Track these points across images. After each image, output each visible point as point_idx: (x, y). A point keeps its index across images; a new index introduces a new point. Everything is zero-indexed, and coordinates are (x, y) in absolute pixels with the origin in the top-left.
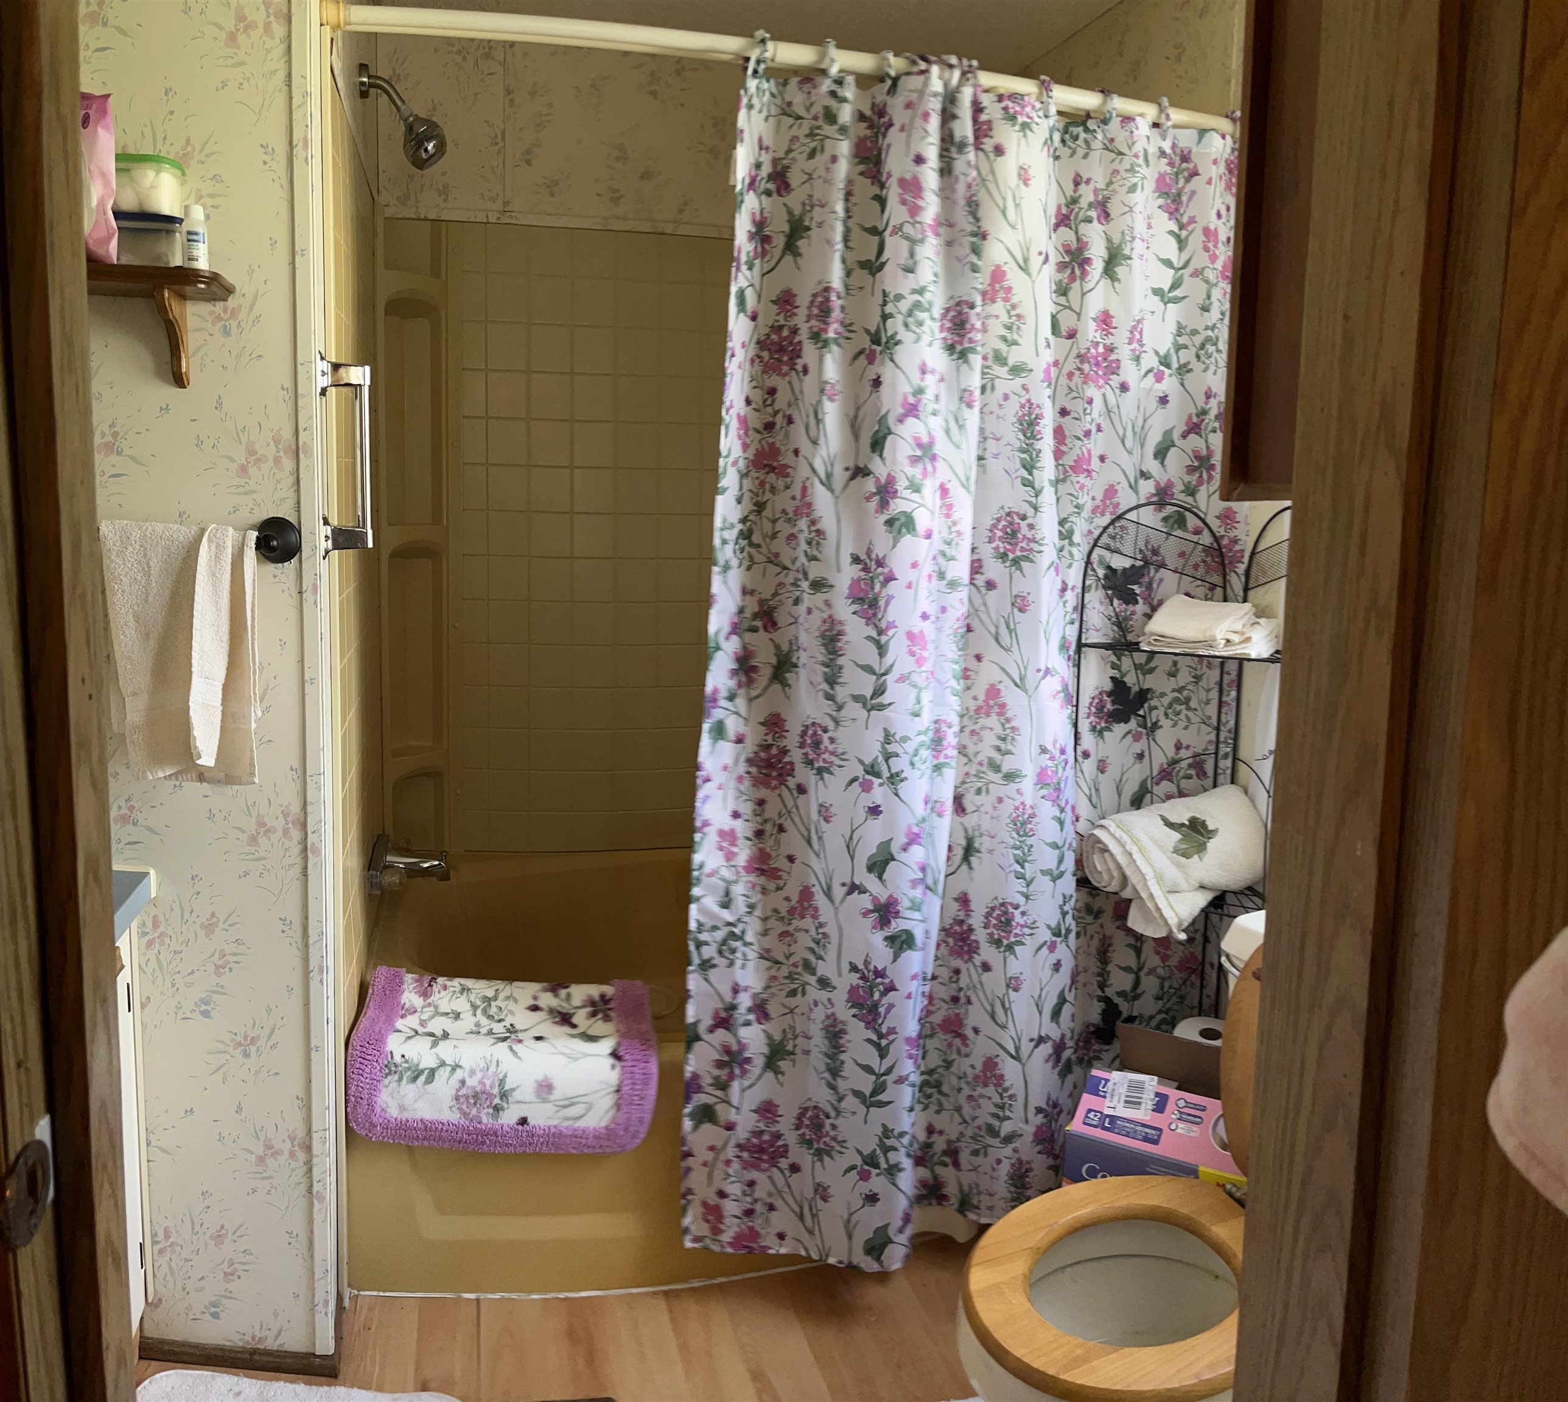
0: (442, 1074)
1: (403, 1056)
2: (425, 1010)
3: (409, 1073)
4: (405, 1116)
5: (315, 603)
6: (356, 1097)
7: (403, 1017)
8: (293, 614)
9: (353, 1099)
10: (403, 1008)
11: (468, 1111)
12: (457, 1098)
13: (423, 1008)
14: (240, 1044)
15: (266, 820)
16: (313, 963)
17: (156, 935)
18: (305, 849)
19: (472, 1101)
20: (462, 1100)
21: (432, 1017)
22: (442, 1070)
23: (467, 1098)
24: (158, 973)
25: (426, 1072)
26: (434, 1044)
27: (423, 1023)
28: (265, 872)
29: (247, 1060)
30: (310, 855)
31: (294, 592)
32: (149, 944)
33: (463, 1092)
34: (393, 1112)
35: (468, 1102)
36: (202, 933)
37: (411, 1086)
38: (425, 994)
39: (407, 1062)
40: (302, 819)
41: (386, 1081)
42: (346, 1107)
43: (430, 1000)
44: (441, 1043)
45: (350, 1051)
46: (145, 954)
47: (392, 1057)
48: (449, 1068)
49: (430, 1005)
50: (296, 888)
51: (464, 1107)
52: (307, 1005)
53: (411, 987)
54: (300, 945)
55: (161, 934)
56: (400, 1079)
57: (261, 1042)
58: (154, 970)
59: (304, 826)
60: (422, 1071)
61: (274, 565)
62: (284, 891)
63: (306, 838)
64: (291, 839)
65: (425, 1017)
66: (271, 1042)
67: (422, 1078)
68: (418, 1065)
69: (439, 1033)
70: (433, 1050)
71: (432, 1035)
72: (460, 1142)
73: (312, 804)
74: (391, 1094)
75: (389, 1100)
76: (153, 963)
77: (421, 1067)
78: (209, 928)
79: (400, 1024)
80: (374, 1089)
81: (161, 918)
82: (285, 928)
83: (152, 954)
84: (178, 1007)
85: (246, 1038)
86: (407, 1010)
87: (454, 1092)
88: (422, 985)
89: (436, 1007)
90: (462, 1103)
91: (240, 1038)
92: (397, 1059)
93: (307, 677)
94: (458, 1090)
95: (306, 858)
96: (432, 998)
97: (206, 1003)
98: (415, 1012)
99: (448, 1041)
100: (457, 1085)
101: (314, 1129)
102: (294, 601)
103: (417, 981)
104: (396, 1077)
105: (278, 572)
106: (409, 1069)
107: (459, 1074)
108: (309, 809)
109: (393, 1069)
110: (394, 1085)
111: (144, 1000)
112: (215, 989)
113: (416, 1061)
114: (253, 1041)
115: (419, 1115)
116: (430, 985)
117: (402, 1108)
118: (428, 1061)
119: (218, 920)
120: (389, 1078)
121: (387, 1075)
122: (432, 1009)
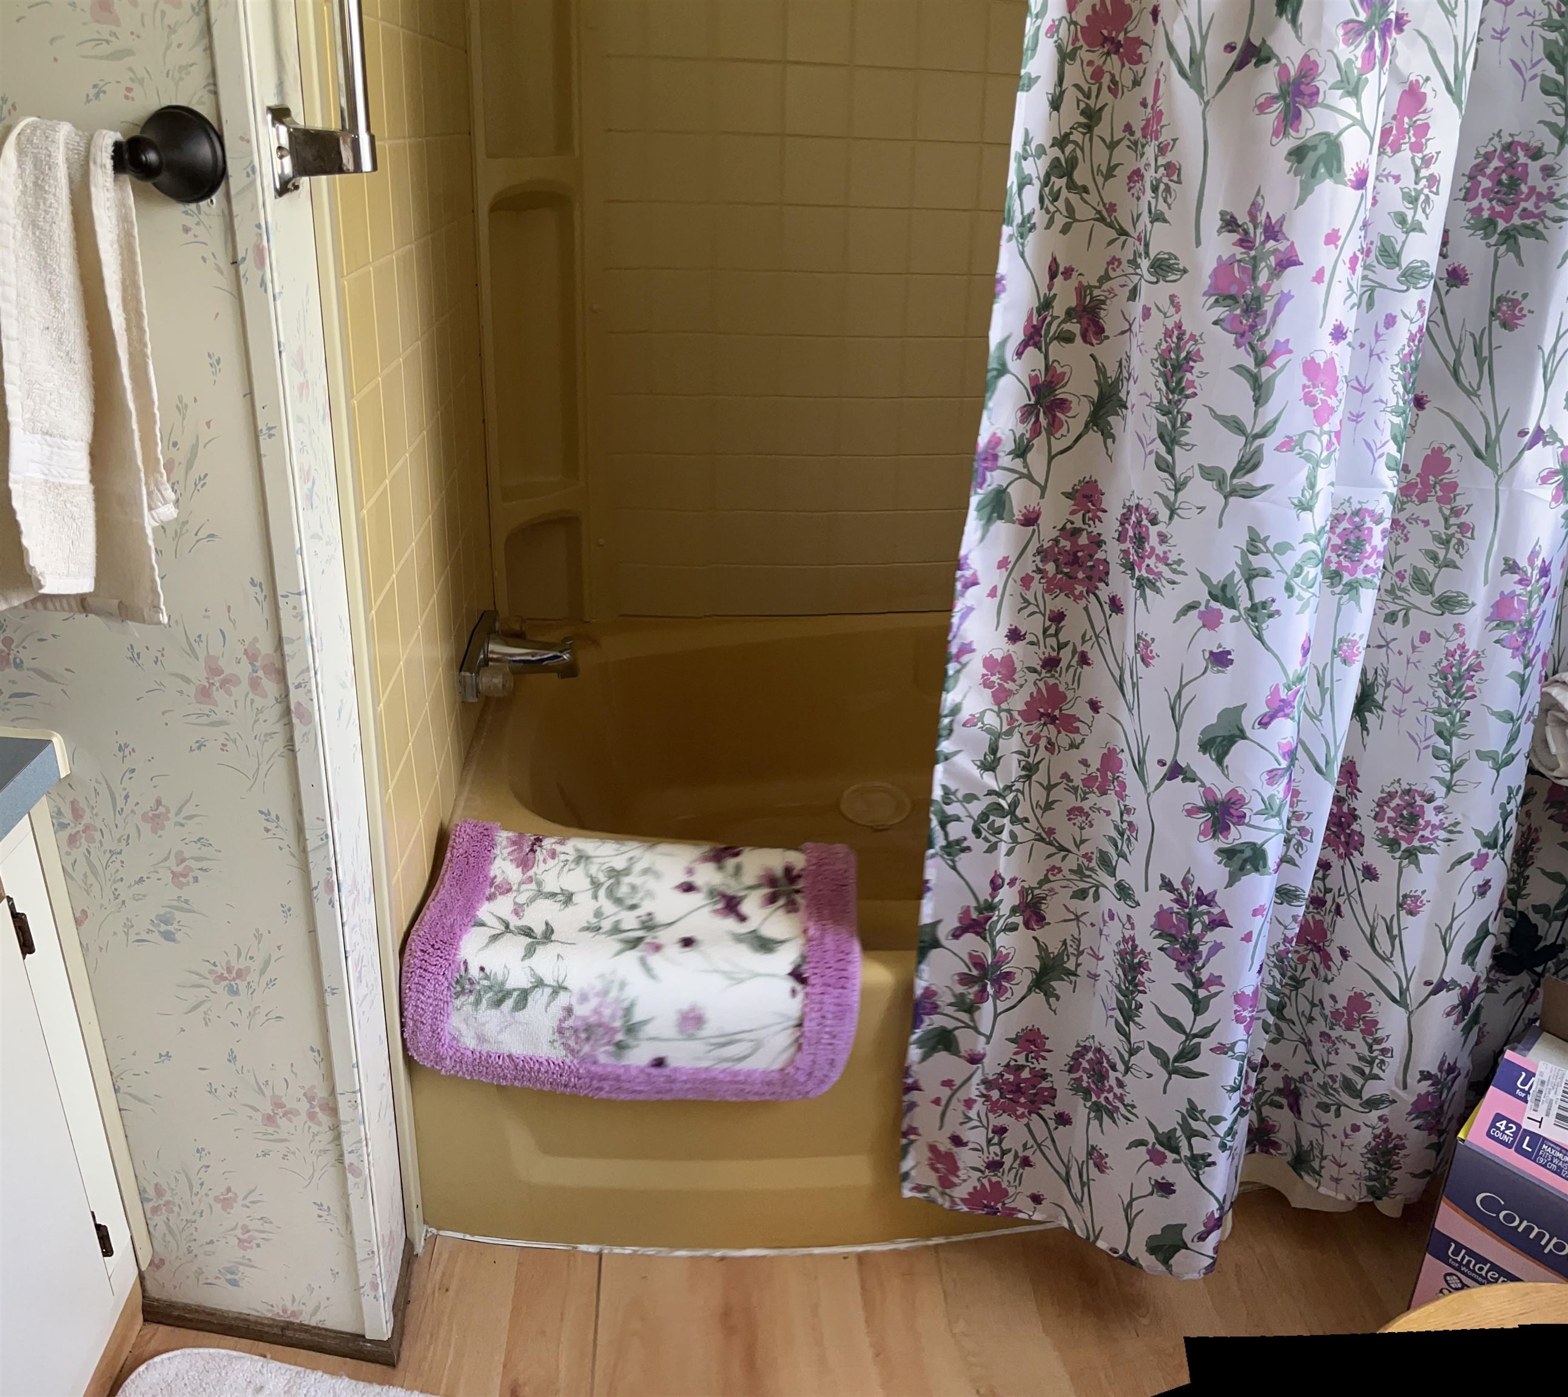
0: (538, 998)
1: (482, 969)
2: (524, 887)
3: (490, 994)
4: (485, 1048)
5: (263, 283)
6: (415, 1021)
7: (491, 898)
8: (224, 305)
9: (411, 1023)
10: (492, 884)
11: (577, 1047)
12: (561, 1031)
13: (520, 884)
14: (222, 978)
15: (222, 663)
16: (317, 877)
17: (80, 828)
18: (287, 712)
19: (583, 1036)
20: (567, 1034)
21: (532, 900)
22: (539, 991)
23: (576, 1031)
24: (91, 879)
25: (516, 994)
26: (530, 952)
27: (518, 911)
28: (230, 744)
29: (234, 999)
30: (295, 720)
31: (223, 261)
32: (72, 840)
33: (569, 1023)
34: (469, 1042)
35: (577, 1037)
36: (146, 828)
37: (493, 1012)
38: (525, 863)
39: (487, 978)
40: (278, 665)
41: (458, 1003)
42: (402, 1032)
43: (531, 873)
44: (540, 950)
45: (407, 957)
46: (68, 854)
47: (466, 970)
48: (548, 991)
49: (530, 880)
50: (280, 766)
51: (572, 1043)
52: (312, 931)
53: (506, 852)
54: (295, 849)
55: (87, 828)
56: (477, 1003)
57: (253, 977)
58: (85, 875)
59: (282, 675)
60: (509, 993)
61: (180, 208)
62: (262, 772)
63: (287, 695)
64: (264, 695)
65: (522, 899)
66: (266, 978)
67: (509, 1003)
68: (503, 983)
69: (539, 929)
70: (527, 962)
71: (528, 932)
72: (566, 1086)
73: (292, 641)
74: (466, 1020)
75: (463, 1027)
76: (82, 867)
77: (509, 986)
78: (156, 819)
79: (484, 911)
80: (440, 1012)
81: (83, 804)
82: (270, 826)
83: (78, 853)
84: (129, 926)
85: (229, 970)
86: (498, 887)
87: (555, 1024)
88: (521, 848)
89: (539, 884)
90: (568, 1038)
91: (219, 970)
92: (474, 972)
93: (261, 425)
94: (561, 1021)
95: (290, 725)
96: (535, 869)
97: (167, 922)
98: (509, 890)
99: (550, 946)
100: (561, 1014)
101: (338, 1090)
102: (224, 281)
103: (514, 843)
104: (472, 998)
105: (190, 222)
106: (490, 988)
107: (563, 999)
108: (288, 649)
109: (467, 986)
110: (468, 1008)
111: (78, 915)
112: (175, 903)
113: (500, 978)
114: (240, 974)
115: (505, 1050)
116: (533, 850)
117: (481, 1038)
118: (519, 979)
119: (168, 810)
120: (462, 999)
121: (458, 995)
122: (533, 886)
